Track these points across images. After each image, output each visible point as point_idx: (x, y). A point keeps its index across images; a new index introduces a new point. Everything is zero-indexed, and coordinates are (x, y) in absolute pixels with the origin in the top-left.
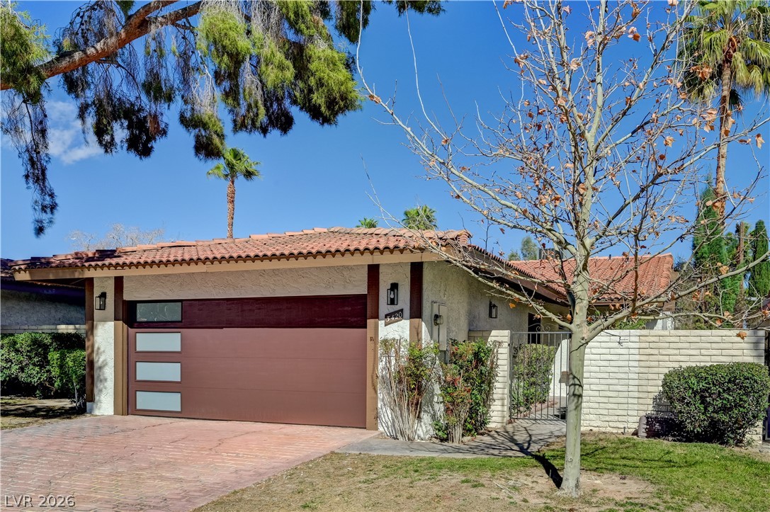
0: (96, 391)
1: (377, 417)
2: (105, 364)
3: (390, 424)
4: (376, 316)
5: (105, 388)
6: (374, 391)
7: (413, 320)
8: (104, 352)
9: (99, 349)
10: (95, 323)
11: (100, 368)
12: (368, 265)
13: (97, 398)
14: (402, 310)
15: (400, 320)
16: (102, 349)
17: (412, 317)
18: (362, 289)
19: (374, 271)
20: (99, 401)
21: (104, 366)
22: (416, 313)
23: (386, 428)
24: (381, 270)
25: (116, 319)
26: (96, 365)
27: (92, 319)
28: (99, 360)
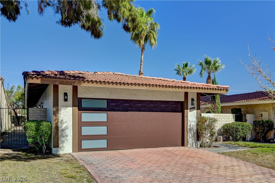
0: (60, 142)
1: (188, 142)
2: (67, 128)
3: (191, 144)
4: (187, 109)
5: (67, 140)
6: (187, 134)
7: (197, 110)
8: (66, 122)
9: (62, 120)
10: (59, 108)
11: (63, 130)
12: (185, 92)
13: (60, 145)
14: (195, 107)
15: (194, 110)
16: (64, 121)
17: (197, 109)
18: (183, 100)
19: (186, 94)
20: (63, 147)
21: (66, 129)
22: (198, 108)
23: (190, 145)
24: (189, 94)
25: (73, 106)
26: (60, 129)
27: (58, 106)
28: (62, 126)
